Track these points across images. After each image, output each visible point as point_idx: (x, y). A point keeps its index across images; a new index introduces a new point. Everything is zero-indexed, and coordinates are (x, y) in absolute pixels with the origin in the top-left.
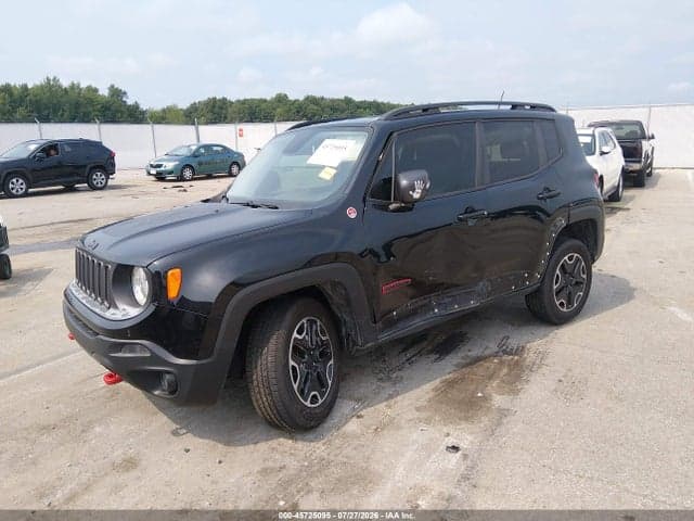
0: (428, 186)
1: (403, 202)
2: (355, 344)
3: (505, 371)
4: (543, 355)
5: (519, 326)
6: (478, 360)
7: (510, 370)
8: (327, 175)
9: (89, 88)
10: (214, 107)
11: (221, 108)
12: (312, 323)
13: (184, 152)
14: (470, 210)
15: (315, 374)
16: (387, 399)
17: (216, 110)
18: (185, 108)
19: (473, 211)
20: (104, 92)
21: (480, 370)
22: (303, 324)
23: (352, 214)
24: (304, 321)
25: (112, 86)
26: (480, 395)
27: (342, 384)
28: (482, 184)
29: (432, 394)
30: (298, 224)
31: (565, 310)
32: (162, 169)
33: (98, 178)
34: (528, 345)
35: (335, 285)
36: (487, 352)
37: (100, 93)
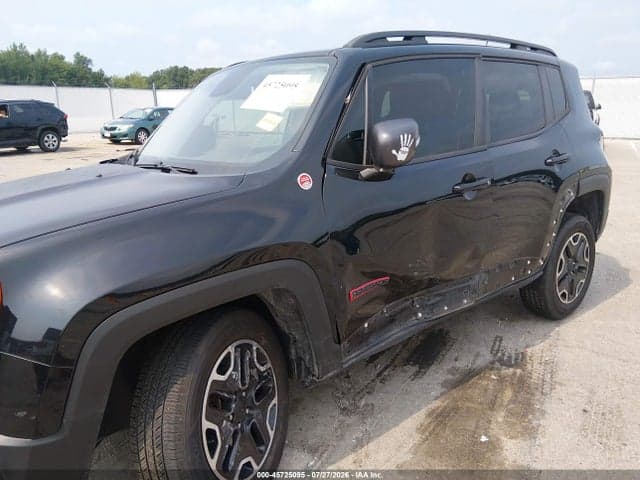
0: (418, 142)
1: (381, 166)
2: (309, 372)
3: (508, 394)
4: (551, 366)
5: (511, 320)
6: (470, 375)
7: (516, 393)
8: (269, 124)
9: (55, 56)
10: (176, 75)
11: (183, 77)
12: (243, 349)
13: (140, 115)
14: (468, 179)
15: (249, 427)
16: (354, 449)
17: (178, 78)
18: (148, 76)
19: (473, 180)
20: (70, 59)
21: (476, 392)
22: (229, 353)
23: (306, 183)
24: (231, 349)
25: (78, 54)
26: (484, 439)
27: (292, 419)
28: (483, 144)
29: (417, 438)
30: (224, 199)
31: (566, 302)
32: (116, 132)
33: (50, 140)
34: (529, 350)
35: (279, 293)
36: (480, 362)
37: (66, 60)
